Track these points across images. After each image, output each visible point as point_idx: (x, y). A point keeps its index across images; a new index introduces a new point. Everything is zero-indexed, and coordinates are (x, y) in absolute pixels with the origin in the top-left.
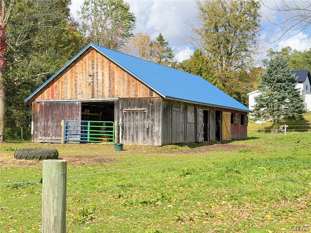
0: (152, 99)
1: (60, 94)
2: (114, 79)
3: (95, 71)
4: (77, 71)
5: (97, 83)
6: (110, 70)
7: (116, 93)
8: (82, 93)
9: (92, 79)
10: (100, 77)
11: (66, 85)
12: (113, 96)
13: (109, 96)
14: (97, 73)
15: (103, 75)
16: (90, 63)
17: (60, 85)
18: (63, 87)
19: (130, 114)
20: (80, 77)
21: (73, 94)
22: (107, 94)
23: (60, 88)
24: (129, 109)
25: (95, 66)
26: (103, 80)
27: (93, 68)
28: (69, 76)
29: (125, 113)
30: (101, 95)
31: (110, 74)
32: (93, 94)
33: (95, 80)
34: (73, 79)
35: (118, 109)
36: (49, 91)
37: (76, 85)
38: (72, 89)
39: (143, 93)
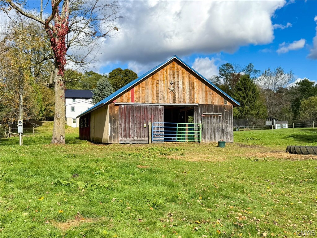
0: (225, 106)
1: (141, 98)
2: (193, 89)
3: (176, 80)
4: (159, 79)
5: (178, 91)
6: (189, 81)
7: (196, 100)
8: (164, 98)
9: (173, 87)
10: (181, 86)
11: (147, 91)
12: (193, 103)
13: (189, 102)
14: (178, 82)
15: (183, 84)
16: (171, 73)
17: (141, 89)
18: (144, 92)
19: (208, 117)
20: (160, 84)
21: (155, 99)
22: (187, 100)
23: (141, 92)
24: (207, 114)
25: (176, 76)
26: (184, 88)
27: (174, 77)
28: (150, 82)
29: (203, 116)
30: (182, 100)
31: (190, 84)
32: (174, 100)
33: (176, 88)
34: (155, 86)
35: (198, 113)
36: (129, 94)
37: (157, 91)
38: (153, 94)
39: (218, 101)
